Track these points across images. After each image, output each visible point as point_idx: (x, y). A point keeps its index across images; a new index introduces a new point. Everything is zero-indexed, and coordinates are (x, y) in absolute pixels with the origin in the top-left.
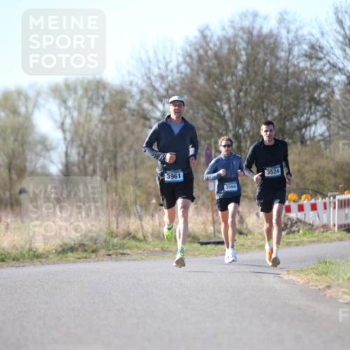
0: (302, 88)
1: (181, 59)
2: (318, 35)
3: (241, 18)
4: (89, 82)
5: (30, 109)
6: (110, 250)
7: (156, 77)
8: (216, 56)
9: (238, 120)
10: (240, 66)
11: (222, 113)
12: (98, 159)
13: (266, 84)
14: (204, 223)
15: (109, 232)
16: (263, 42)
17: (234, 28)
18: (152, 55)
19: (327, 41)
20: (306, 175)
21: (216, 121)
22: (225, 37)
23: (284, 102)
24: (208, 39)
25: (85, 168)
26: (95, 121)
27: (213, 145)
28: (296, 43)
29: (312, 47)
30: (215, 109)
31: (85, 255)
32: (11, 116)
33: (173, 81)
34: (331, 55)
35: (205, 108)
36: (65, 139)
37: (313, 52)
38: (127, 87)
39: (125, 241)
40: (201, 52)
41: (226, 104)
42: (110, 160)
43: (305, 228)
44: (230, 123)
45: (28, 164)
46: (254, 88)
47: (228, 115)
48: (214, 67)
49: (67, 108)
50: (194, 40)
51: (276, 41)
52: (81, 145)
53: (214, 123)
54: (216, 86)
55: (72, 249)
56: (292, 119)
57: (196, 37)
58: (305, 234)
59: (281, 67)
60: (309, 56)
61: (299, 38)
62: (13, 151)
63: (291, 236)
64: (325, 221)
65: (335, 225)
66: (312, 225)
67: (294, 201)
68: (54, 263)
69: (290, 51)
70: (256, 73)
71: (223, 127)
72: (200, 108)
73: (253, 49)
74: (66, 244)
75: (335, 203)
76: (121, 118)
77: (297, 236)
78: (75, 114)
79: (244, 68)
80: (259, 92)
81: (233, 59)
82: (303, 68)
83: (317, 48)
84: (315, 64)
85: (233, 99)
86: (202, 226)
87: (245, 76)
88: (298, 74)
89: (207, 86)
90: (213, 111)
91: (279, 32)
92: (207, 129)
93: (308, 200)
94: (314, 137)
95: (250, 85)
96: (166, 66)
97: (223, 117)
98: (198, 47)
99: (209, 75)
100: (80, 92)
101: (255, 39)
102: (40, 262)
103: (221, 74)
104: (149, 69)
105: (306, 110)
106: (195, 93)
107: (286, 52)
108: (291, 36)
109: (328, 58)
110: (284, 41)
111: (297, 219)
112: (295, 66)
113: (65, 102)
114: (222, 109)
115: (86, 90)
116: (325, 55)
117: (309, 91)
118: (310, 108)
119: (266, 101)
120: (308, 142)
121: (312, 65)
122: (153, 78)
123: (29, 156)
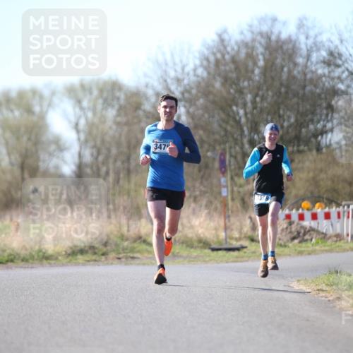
0: (319, 95)
1: (198, 62)
2: (337, 42)
3: (260, 23)
4: (105, 83)
5: (45, 108)
6: (119, 253)
7: (172, 79)
8: (234, 60)
9: (254, 125)
10: (257, 71)
11: (238, 118)
12: (111, 161)
13: (283, 90)
14: (216, 229)
15: (119, 234)
16: (281, 47)
17: (252, 33)
18: (168, 57)
19: (347, 48)
20: (322, 183)
21: (232, 126)
22: (243, 41)
23: (301, 109)
24: (226, 43)
25: (98, 169)
26: (110, 123)
27: (228, 150)
28: (314, 49)
29: (331, 54)
30: (231, 114)
31: (94, 257)
32: (25, 115)
33: (188, 85)
34: (350, 62)
35: (221, 112)
36: (79, 139)
37: (331, 58)
38: (143, 89)
39: (135, 245)
40: (219, 56)
41: (242, 109)
42: (123, 162)
43: (318, 237)
44: (245, 128)
45: (41, 164)
46: (270, 93)
47: (243, 120)
48: (231, 71)
49: (82, 108)
50: (211, 43)
51: (294, 46)
52: (94, 147)
53: (229, 128)
54: (232, 91)
55: (82, 251)
56: (308, 126)
57: (214, 41)
58: (317, 243)
59: (299, 72)
60: (328, 63)
61: (318, 44)
62: (27, 150)
63: (304, 244)
64: (338, 231)
65: (348, 235)
66: (325, 234)
67: (308, 209)
68: (63, 265)
69: (308, 57)
70: (273, 79)
71: (239, 133)
72: (216, 112)
73: (270, 54)
74: (76, 246)
75: (349, 213)
76: (135, 121)
77: (309, 244)
78: (90, 115)
79: (261, 73)
80: (275, 98)
81: (250, 64)
82: (321, 75)
83: (336, 55)
84: (333, 71)
85: (249, 105)
86: (214, 232)
87: (262, 81)
88: (316, 80)
89: (223, 89)
90: (229, 115)
91: (298, 38)
92: (223, 133)
93: (322, 209)
94: (330, 145)
95: (267, 90)
96: (183, 69)
97: (238, 122)
98: (215, 50)
99: (226, 80)
100: (95, 93)
101: (273, 44)
102: (49, 263)
103: (238, 79)
104: (166, 72)
105: (323, 117)
106: (211, 97)
107: (304, 58)
108: (310, 42)
109: (346, 65)
110: (303, 46)
111: (311, 227)
112: (312, 72)
113: (79, 102)
114: (238, 113)
115: (101, 91)
116: (344, 62)
117: (326, 99)
118: (327, 115)
119: (282, 107)
120: (324, 150)
121: (329, 72)
122: (169, 81)
123: (43, 156)
